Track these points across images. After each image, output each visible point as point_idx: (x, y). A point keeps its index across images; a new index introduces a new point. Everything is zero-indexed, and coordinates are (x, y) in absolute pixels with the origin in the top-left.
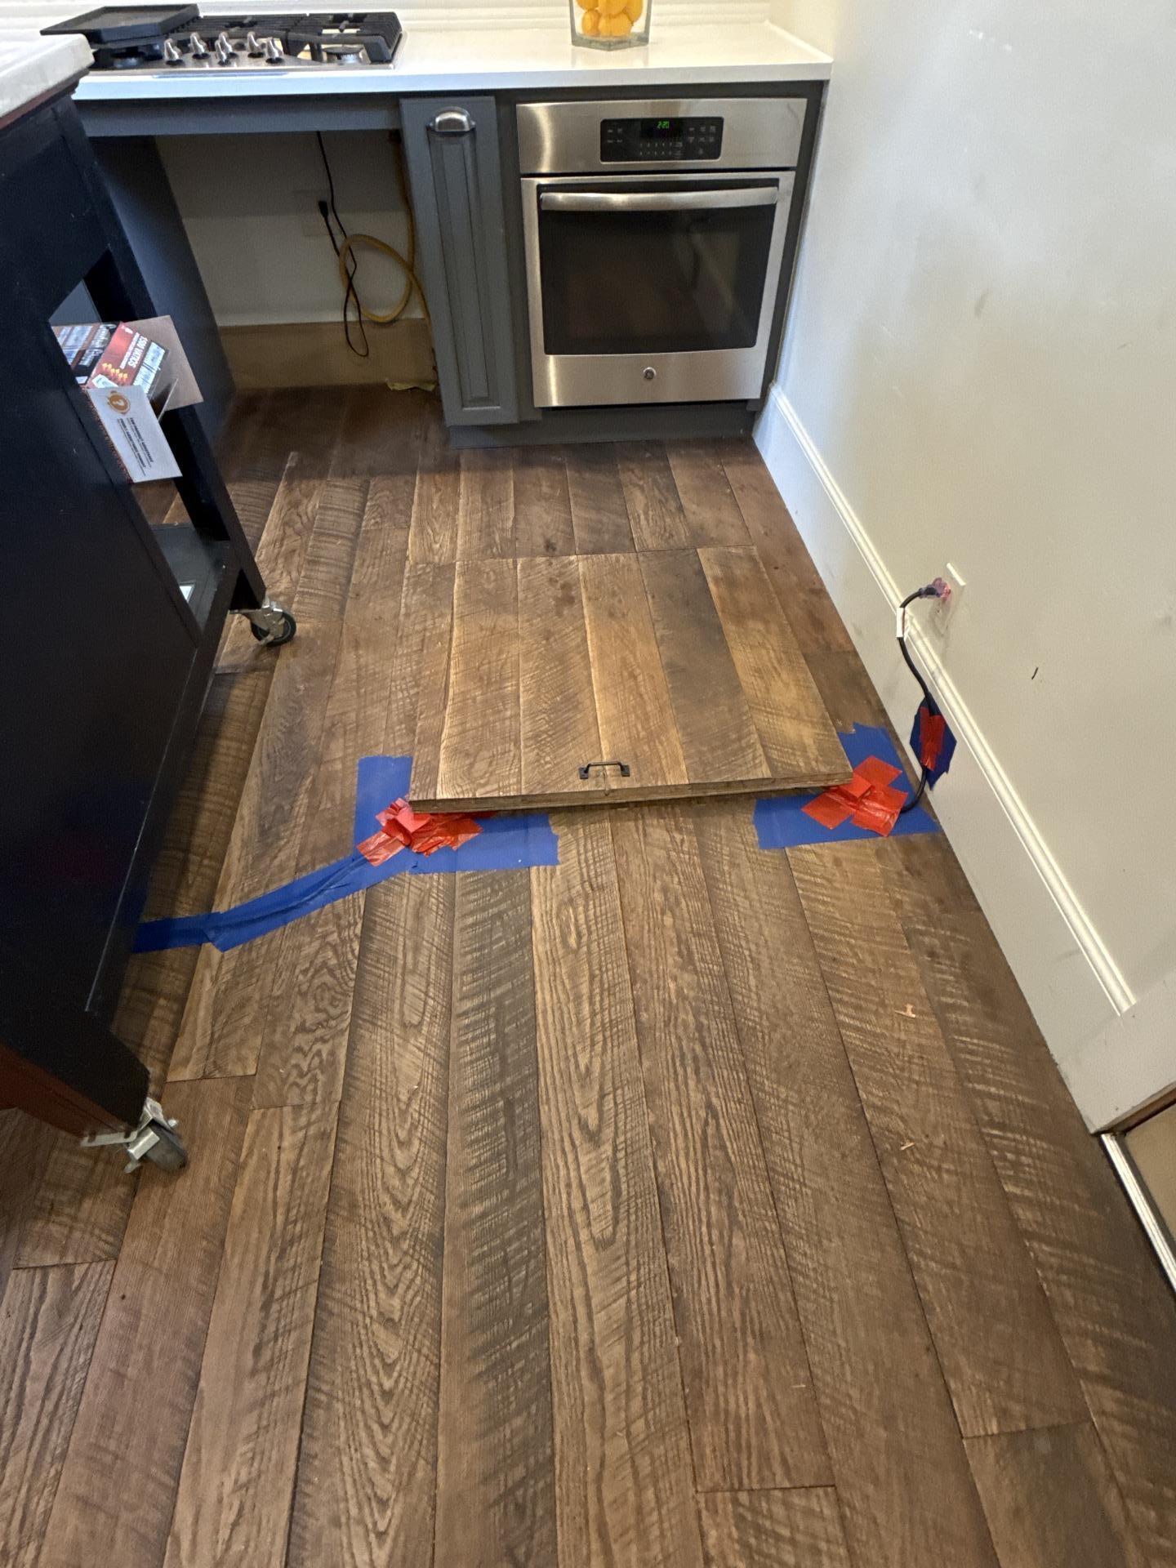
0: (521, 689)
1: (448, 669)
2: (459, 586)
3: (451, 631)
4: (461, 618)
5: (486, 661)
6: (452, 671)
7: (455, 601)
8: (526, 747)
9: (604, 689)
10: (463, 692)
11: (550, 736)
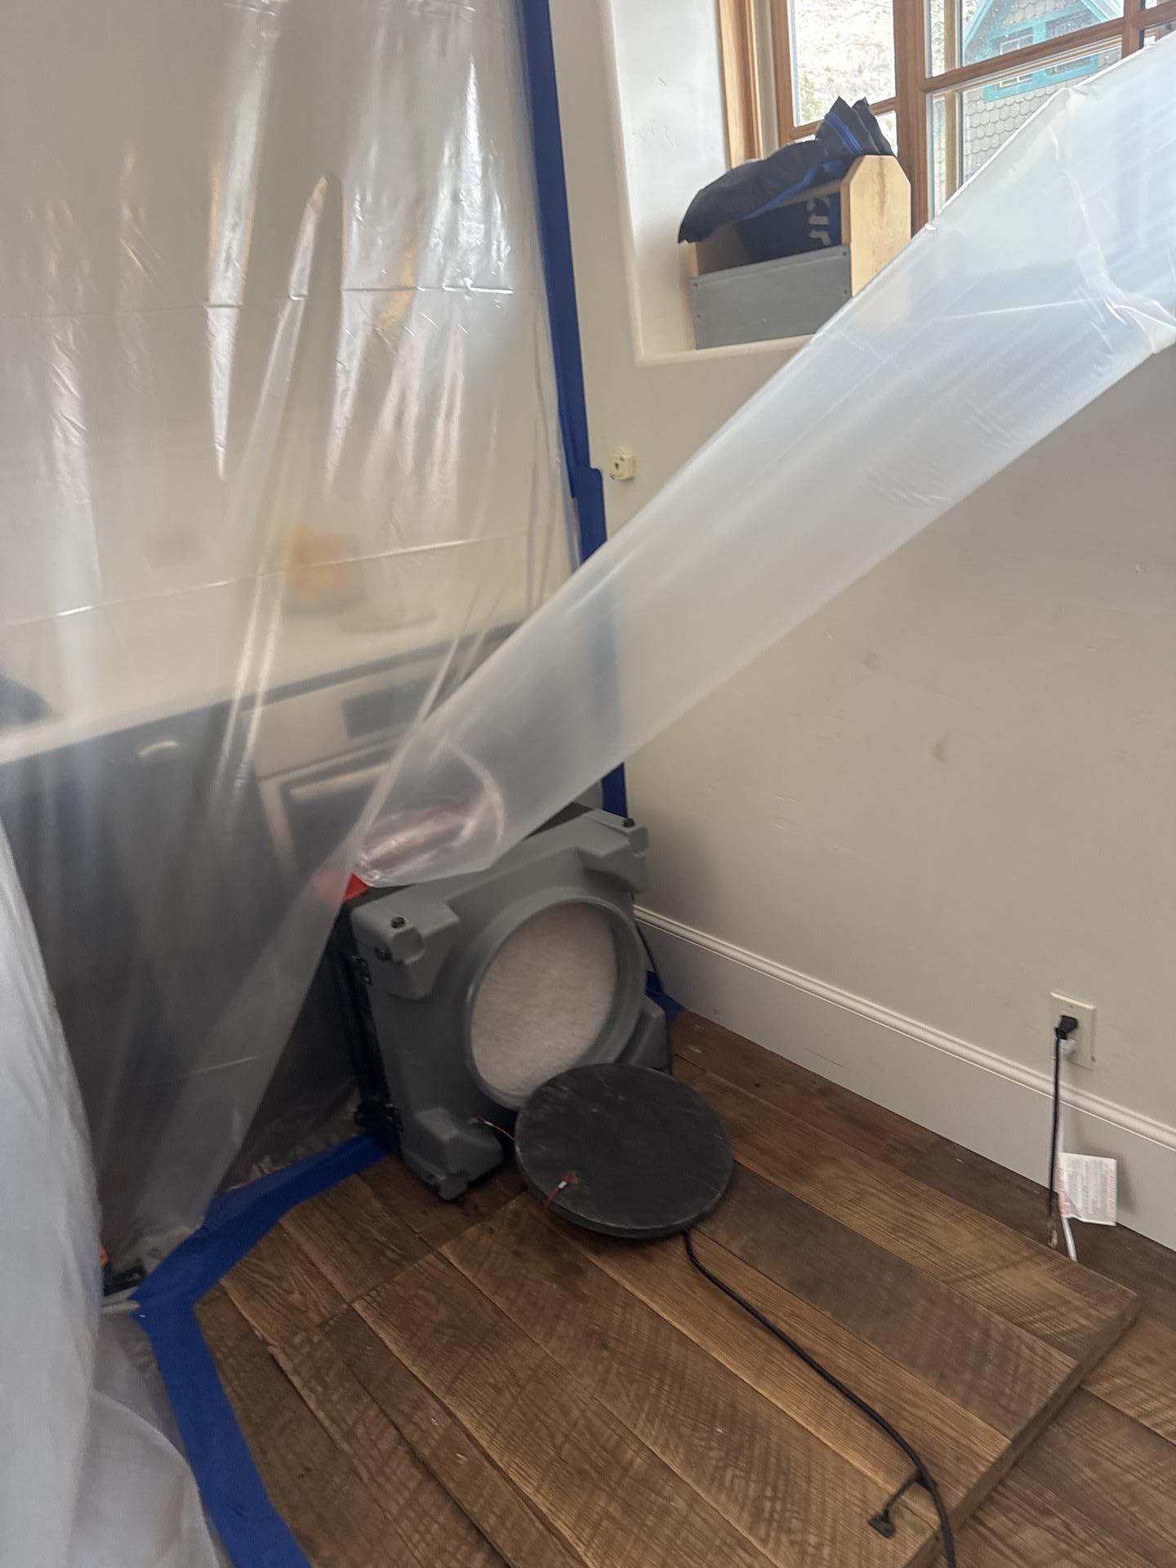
0: (657, 1451)
1: (517, 1490)
2: (396, 1342)
3: (456, 1421)
4: (449, 1391)
5: (559, 1439)
6: (528, 1490)
7: (414, 1370)
8: (764, 1541)
9: (760, 1374)
10: (580, 1516)
11: (774, 1499)
